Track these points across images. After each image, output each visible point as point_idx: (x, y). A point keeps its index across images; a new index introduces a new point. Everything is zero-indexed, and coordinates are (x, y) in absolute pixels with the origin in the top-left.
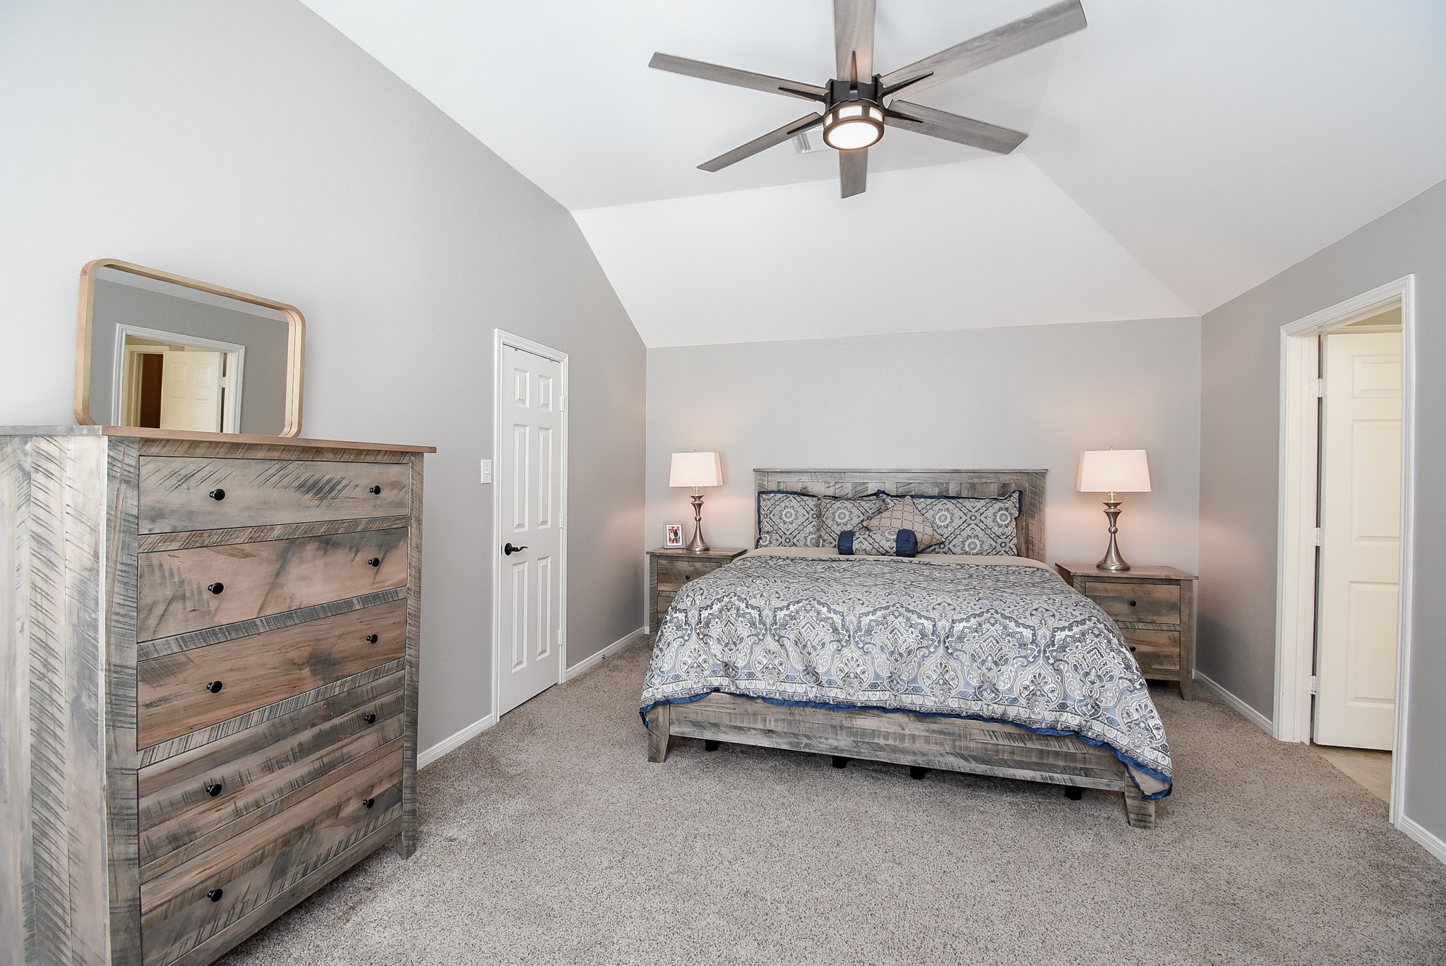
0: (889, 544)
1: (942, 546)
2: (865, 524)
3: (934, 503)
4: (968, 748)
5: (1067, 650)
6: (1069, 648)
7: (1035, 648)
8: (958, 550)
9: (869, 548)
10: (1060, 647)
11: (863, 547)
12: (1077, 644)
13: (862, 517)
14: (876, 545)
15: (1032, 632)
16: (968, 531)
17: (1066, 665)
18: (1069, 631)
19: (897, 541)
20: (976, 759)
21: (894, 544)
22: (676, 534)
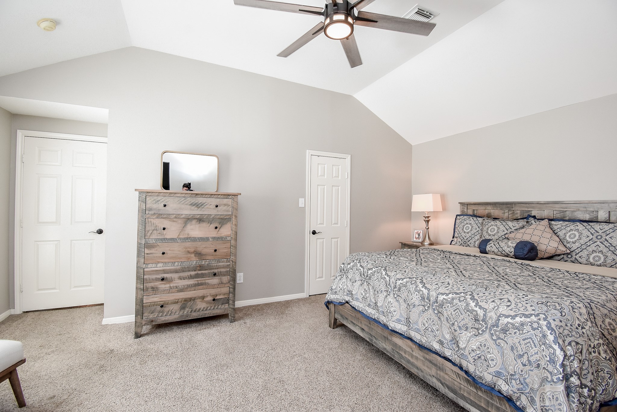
0: (509, 249)
1: (569, 256)
2: (506, 236)
3: (568, 225)
4: (444, 378)
5: (507, 333)
6: (509, 332)
7: (484, 325)
8: (583, 260)
9: (496, 251)
10: (502, 330)
11: (493, 250)
12: (515, 331)
13: (506, 232)
14: (500, 249)
15: (483, 313)
16: (593, 247)
17: (506, 344)
18: (511, 319)
19: (515, 248)
20: (449, 388)
21: (513, 250)
22: (419, 235)
